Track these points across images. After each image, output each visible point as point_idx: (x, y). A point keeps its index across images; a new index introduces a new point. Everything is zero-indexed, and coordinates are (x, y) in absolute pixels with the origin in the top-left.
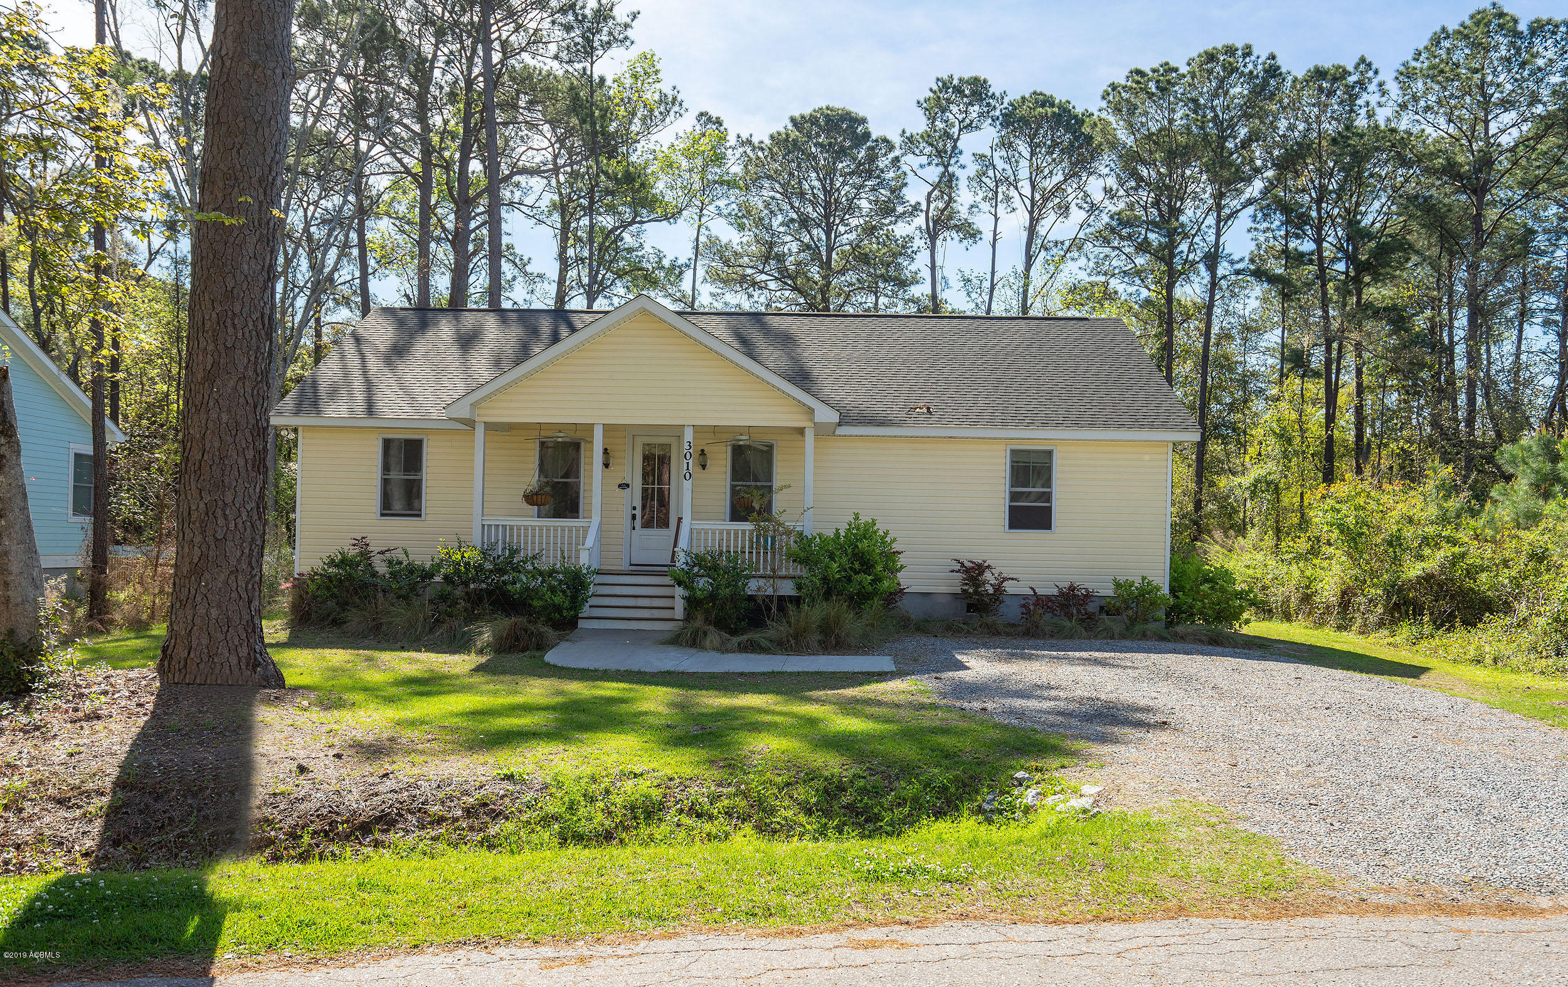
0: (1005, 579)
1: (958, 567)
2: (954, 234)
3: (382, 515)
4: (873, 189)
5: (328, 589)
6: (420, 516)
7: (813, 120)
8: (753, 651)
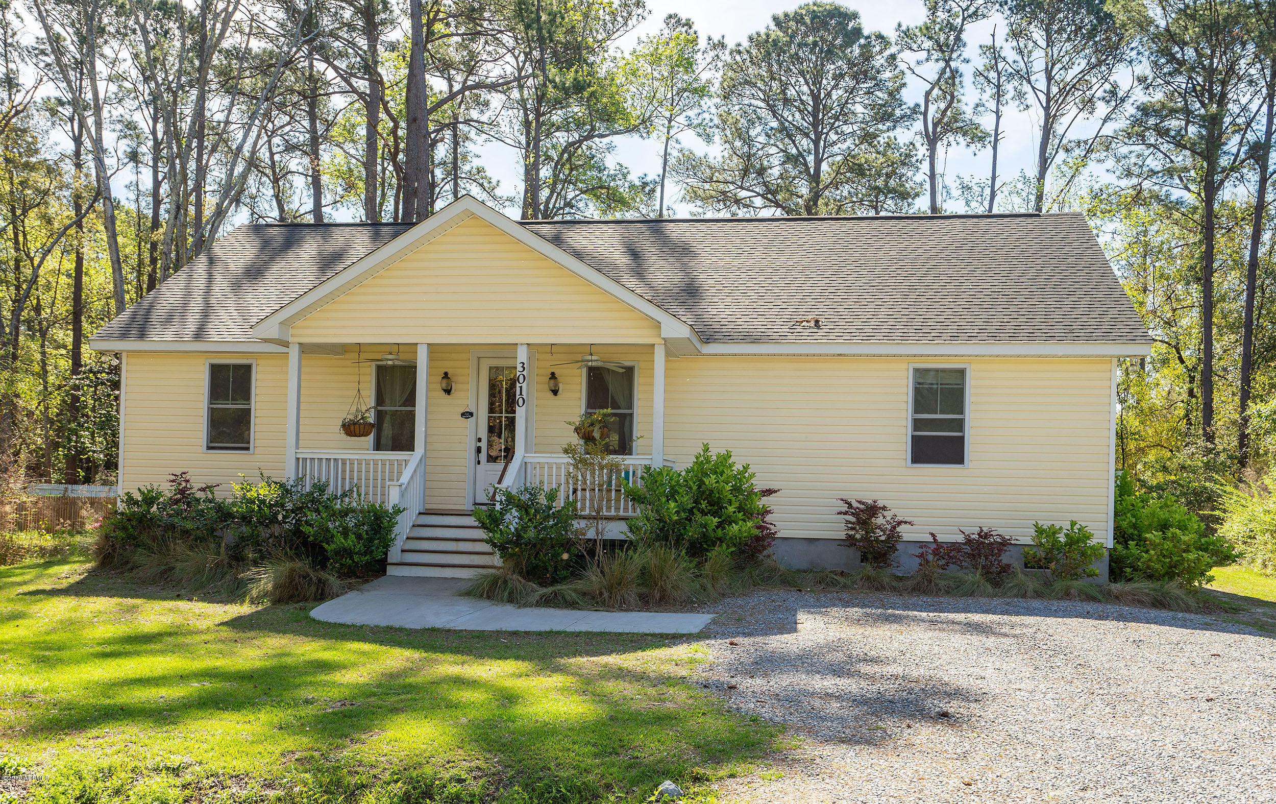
0: (899, 523)
1: (845, 508)
2: (960, 139)
3: (209, 448)
4: (869, 93)
5: (124, 528)
6: (248, 449)
7: (798, 18)
8: (557, 606)
